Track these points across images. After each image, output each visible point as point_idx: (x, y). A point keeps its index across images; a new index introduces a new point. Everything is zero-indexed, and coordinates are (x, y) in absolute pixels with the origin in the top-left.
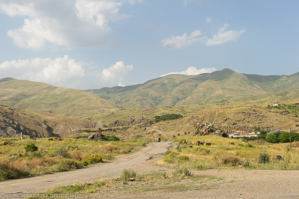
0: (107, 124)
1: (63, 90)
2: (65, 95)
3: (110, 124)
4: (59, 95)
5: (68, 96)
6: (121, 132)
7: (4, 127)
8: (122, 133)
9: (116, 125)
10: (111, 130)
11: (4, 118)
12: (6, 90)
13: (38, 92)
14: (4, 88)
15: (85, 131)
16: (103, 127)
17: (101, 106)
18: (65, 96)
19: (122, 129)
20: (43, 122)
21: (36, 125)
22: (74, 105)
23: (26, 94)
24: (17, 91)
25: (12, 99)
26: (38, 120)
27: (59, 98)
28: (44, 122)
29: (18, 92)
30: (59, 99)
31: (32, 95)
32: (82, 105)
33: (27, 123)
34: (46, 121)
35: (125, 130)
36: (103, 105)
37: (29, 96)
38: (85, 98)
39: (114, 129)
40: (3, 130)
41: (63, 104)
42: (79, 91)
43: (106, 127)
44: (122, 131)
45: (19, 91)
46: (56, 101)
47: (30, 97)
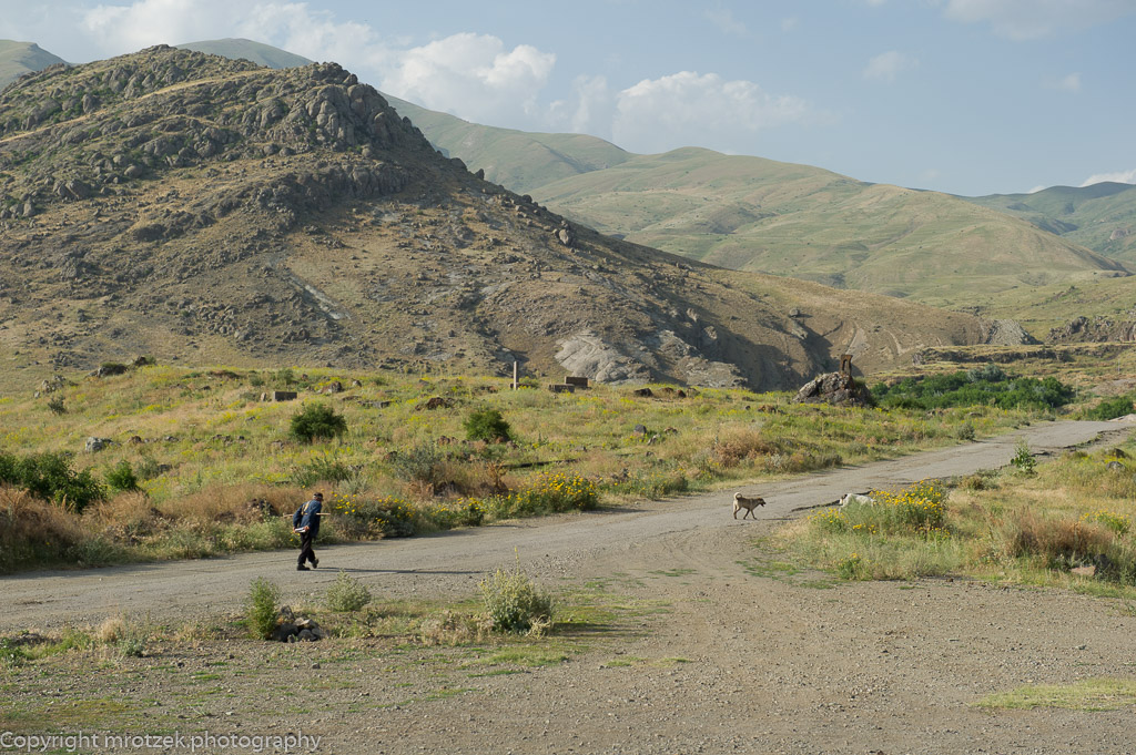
0: (1041, 332)
1: (888, 197)
2: (894, 214)
3: (1053, 331)
4: (874, 215)
5: (906, 220)
6: (1090, 365)
7: (648, 329)
8: (1095, 369)
9: (1077, 336)
10: (1051, 355)
11: (650, 298)
12: (679, 192)
13: (797, 200)
14: (673, 187)
15: (945, 356)
16: (1024, 343)
17: (1033, 259)
18: (897, 219)
19: (1095, 354)
20: (790, 317)
21: (764, 325)
22: (929, 253)
23: (752, 207)
24: (719, 196)
25: (699, 227)
26: (776, 310)
27: (871, 227)
28: (797, 316)
29: (723, 202)
30: (873, 230)
31: (774, 215)
32: (959, 254)
33: (734, 318)
34: (802, 312)
35: (1110, 358)
36: (1043, 254)
37: (762, 216)
38: (972, 227)
39: (1065, 352)
40: (643, 340)
41: (888, 248)
42: (950, 201)
43: (1032, 341)
44: (1095, 361)
45: (727, 199)
46: (861, 238)
47: (765, 220)
